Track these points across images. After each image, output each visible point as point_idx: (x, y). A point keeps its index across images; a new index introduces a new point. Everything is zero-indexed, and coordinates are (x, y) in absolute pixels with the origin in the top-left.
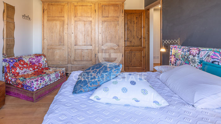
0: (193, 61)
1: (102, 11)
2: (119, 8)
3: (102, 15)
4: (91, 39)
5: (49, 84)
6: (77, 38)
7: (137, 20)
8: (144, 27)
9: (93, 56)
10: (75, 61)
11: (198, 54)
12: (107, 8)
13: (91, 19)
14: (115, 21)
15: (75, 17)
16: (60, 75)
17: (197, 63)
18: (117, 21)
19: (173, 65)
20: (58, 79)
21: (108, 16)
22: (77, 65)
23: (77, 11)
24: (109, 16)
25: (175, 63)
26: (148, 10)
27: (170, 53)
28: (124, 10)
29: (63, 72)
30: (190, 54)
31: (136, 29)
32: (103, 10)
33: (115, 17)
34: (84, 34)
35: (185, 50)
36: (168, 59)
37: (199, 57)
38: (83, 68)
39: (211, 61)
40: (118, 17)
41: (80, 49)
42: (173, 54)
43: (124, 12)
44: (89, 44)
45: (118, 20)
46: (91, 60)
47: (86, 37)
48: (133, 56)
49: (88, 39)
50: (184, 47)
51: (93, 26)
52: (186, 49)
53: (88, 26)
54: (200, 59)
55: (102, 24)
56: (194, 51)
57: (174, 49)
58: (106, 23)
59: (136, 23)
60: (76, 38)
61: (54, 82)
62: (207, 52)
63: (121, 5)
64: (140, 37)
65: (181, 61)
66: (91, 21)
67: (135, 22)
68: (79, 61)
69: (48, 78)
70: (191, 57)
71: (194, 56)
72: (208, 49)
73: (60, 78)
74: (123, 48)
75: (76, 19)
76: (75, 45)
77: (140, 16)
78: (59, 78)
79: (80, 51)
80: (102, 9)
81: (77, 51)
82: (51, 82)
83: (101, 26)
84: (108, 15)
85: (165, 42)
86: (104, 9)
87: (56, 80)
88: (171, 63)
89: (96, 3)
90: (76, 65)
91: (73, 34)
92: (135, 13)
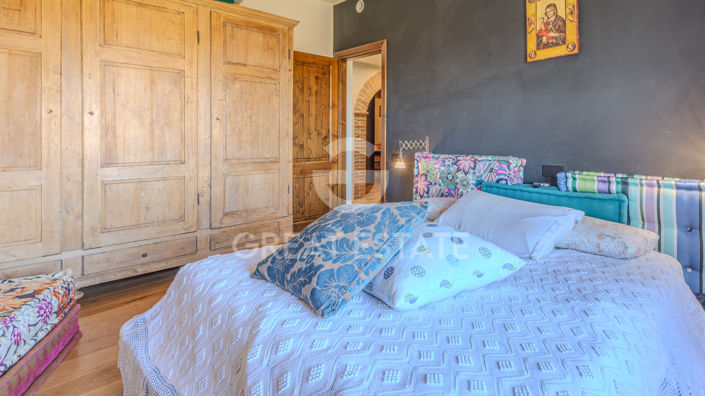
0: (465, 183)
1: (225, 42)
2: (279, 41)
3: (225, 55)
4: (183, 139)
5: (15, 358)
6: (114, 133)
7: (317, 83)
8: (333, 105)
9: (191, 200)
10: (105, 230)
11: (474, 169)
12: (241, 34)
13: (180, 64)
14: (269, 81)
15: (105, 43)
16: (59, 305)
17: (472, 186)
18: (273, 82)
19: (422, 197)
20: (49, 327)
21: (243, 62)
22: (114, 248)
23: (114, 22)
24: (249, 63)
25: (428, 193)
26: (344, 60)
27: (416, 170)
28: (295, 52)
29: (68, 289)
30: (458, 170)
31: (316, 110)
32: (228, 41)
33: (269, 69)
34: (148, 121)
35: (447, 163)
36: (411, 183)
37: (474, 173)
38: (144, 255)
39: (495, 180)
40: (275, 70)
41: (128, 182)
42: (422, 172)
43: (292, 57)
44: (170, 156)
45: (278, 79)
46: (182, 218)
47: (157, 132)
48: (307, 187)
49: (167, 139)
50: (447, 156)
51: (188, 92)
52: (449, 159)
53: (169, 88)
54: (478, 177)
55: (226, 87)
56: (466, 162)
57: (423, 160)
58: (237, 85)
59: (316, 92)
60: (109, 137)
61: (33, 343)
62: (488, 163)
63: (285, 36)
64: (324, 133)
65: (440, 185)
66: (181, 73)
67: (313, 91)
68: (123, 228)
69: (9, 334)
70: (460, 175)
71: (466, 174)
72: (490, 158)
73: (56, 321)
74: (291, 164)
75: (109, 54)
76: (106, 164)
77: (324, 74)
78: (54, 320)
79: (132, 186)
80: (225, 33)
81: (114, 186)
82: (23, 350)
83: (219, 92)
84: (247, 60)
85: (404, 146)
86: (233, 36)
87: (41, 335)
88: (416, 192)
89: (201, 8)
90: (109, 249)
91: (96, 118)
92: (314, 63)
